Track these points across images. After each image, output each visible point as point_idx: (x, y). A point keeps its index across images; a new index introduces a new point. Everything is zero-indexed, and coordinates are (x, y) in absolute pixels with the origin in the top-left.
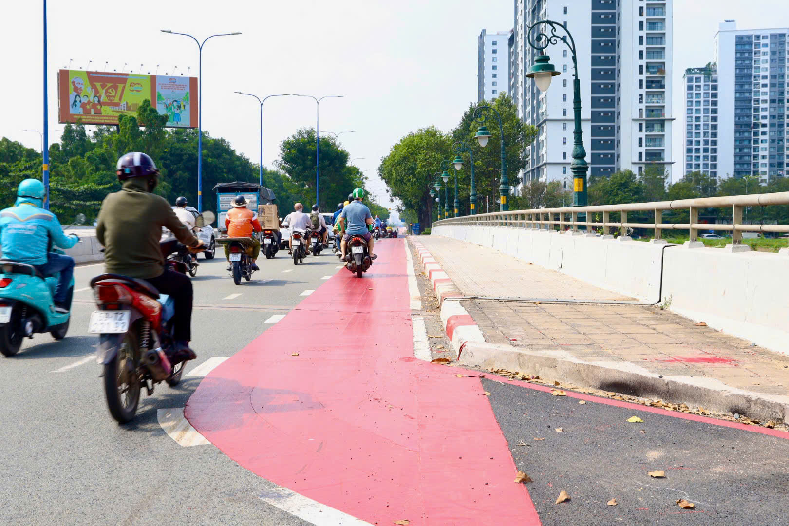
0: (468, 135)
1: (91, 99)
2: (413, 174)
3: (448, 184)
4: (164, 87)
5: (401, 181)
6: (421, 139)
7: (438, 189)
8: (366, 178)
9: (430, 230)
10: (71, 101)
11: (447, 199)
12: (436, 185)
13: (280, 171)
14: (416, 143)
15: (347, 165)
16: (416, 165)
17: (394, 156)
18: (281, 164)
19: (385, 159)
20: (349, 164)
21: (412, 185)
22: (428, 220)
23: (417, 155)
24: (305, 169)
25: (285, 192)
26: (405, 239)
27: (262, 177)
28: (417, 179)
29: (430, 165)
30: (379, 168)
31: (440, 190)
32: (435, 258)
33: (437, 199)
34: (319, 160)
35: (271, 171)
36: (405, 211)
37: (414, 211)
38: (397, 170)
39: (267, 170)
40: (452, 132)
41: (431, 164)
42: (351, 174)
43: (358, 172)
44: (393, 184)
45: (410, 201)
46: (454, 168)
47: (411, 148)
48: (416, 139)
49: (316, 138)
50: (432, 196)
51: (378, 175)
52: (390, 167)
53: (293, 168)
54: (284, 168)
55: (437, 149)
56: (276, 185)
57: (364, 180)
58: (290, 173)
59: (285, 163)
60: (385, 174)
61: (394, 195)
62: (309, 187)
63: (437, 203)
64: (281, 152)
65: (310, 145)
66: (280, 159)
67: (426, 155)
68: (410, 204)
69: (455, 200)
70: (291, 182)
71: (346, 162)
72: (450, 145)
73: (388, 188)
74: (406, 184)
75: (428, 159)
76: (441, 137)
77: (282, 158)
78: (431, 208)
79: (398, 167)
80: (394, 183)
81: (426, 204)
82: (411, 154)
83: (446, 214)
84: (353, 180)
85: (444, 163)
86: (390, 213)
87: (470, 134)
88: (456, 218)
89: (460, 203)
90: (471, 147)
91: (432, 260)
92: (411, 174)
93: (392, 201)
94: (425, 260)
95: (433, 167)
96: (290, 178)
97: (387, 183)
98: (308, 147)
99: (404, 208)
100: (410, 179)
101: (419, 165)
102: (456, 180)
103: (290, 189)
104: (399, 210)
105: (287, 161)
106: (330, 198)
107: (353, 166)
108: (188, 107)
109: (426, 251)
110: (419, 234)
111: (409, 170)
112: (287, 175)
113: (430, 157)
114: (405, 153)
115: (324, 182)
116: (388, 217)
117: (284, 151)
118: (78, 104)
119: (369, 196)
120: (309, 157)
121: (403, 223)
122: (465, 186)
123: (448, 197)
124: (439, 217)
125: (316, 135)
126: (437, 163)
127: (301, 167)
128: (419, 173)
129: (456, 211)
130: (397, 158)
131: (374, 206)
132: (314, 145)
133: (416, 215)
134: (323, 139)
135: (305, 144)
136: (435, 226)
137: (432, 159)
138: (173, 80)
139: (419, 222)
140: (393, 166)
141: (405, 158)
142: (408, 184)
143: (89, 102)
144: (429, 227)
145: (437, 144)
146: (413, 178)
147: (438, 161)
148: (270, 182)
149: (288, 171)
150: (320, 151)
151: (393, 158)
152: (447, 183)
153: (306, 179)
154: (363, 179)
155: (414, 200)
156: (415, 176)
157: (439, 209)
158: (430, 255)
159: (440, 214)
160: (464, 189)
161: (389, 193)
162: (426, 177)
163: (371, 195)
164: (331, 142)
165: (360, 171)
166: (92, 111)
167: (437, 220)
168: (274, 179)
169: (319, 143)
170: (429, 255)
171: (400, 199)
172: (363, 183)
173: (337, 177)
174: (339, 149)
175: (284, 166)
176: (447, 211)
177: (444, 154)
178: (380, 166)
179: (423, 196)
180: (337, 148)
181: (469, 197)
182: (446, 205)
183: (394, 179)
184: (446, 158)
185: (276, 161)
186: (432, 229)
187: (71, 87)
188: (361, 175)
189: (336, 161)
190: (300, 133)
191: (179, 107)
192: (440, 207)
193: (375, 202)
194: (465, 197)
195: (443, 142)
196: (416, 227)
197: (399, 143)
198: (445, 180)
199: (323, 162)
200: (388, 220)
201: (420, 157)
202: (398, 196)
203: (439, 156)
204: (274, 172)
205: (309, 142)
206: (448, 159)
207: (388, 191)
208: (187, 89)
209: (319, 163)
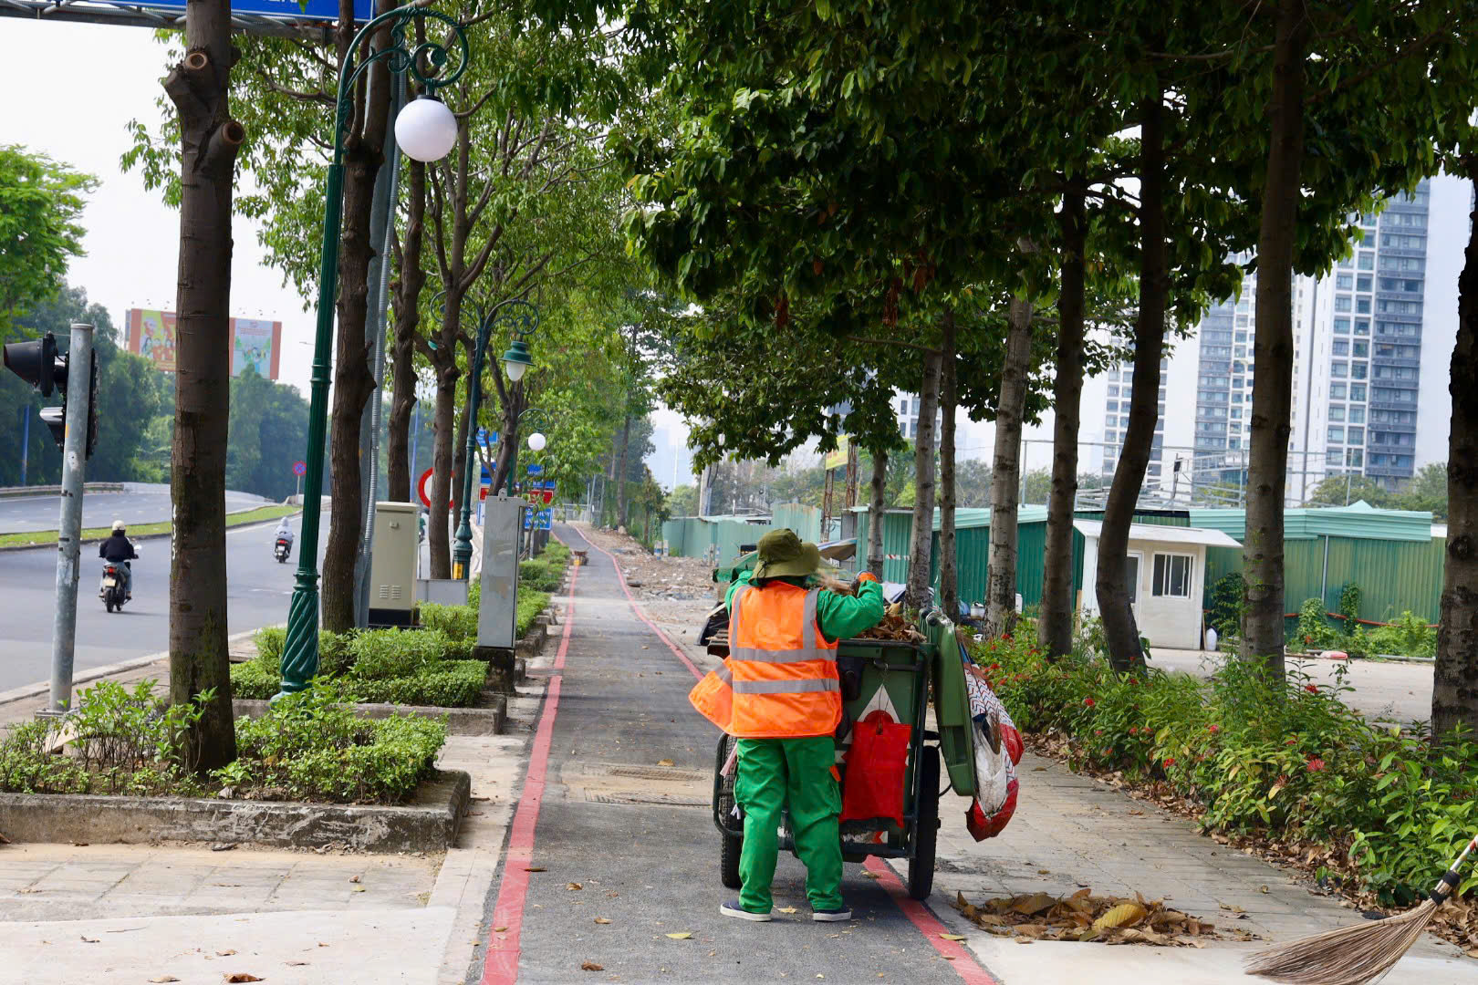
1: (163, 342)
4: (244, 331)
10: (142, 343)
108: (269, 356)
118: (149, 348)
138: (254, 324)
143: (160, 347)
166: (163, 357)
187: (143, 329)
191: (259, 355)
208: (270, 336)
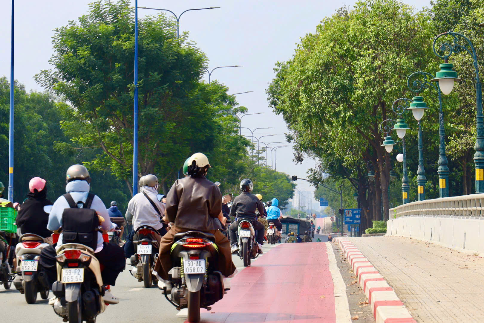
0: (467, 13)
2: (345, 100)
3: (425, 124)
5: (320, 117)
6: (364, 25)
7: (401, 135)
8: (243, 110)
9: (385, 225)
11: (422, 154)
12: (397, 127)
13: (55, 95)
14: (351, 33)
15: (200, 81)
16: (352, 80)
17: (303, 63)
18: (55, 81)
19: (284, 67)
20: (205, 79)
21: (343, 126)
22: (381, 203)
23: (354, 58)
24: (108, 89)
25: (62, 140)
26: (328, 244)
27: (14, 108)
28: (355, 113)
29: (385, 82)
30: (271, 87)
31: (405, 137)
32: (398, 293)
33: (400, 157)
34: (139, 71)
35: (33, 95)
36: (328, 181)
37: (348, 183)
38: (309, 92)
39: (24, 93)
40: (431, 7)
41: (385, 78)
42: (208, 101)
43: (224, 98)
44: (301, 124)
45: (340, 161)
46: (437, 87)
47: (341, 44)
48: (351, 23)
49: (132, 22)
50: (389, 149)
51: (268, 103)
52: (294, 86)
53: (82, 89)
54: (61, 90)
55: (399, 46)
56: (45, 125)
57: (239, 115)
58: (76, 102)
59: (64, 77)
60: (283, 102)
61: (304, 147)
62: (118, 130)
63: (400, 164)
64: (56, 54)
65: (119, 38)
66: (53, 70)
67: (374, 58)
68: (341, 166)
69: (440, 160)
70: (76, 118)
71: (197, 74)
72: (428, 36)
73: (292, 133)
74: (329, 123)
75: (379, 67)
76: (408, 19)
77: (58, 67)
78: (386, 176)
79: (314, 86)
80: (305, 122)
81: (374, 168)
82: (341, 57)
83: (420, 190)
84: (213, 114)
85: (416, 76)
86: (294, 186)
87: (471, 12)
88: (441, 199)
89: (450, 164)
90: (475, 40)
91: (392, 296)
92: (341, 101)
93: (299, 159)
94: (376, 297)
95: (391, 85)
96: (76, 109)
97: (287, 120)
98: (115, 43)
99: (325, 176)
100: (339, 112)
101: (360, 82)
102: (440, 115)
103: (77, 136)
104: (315, 180)
105: (70, 73)
106: (163, 155)
107: (214, 84)
109: (378, 276)
110: (360, 233)
111: (336, 91)
112: (69, 103)
113: (384, 63)
114: (329, 54)
115: (150, 119)
116: (291, 194)
117: (62, 52)
119: (248, 148)
120: (117, 65)
121: (323, 208)
122: (462, 128)
123: (425, 152)
124: (404, 195)
125: (132, 15)
126: (400, 77)
127: (98, 86)
128: (361, 98)
129: (442, 184)
130: (310, 67)
131: (259, 171)
132: (128, 39)
133: (353, 191)
134: (149, 24)
135: (107, 36)
136: (395, 217)
137: (387, 69)
139: (359, 206)
140: (301, 82)
141: (327, 65)
142: (335, 122)
144: (381, 219)
145: (398, 34)
146: (345, 110)
147: (401, 72)
148: (30, 118)
149: (70, 95)
150: (141, 51)
151: (303, 65)
152: (421, 121)
153: (109, 112)
154: (235, 112)
155: (348, 159)
156: (350, 106)
157: (403, 179)
158: (386, 285)
159: (407, 189)
160: (459, 134)
161: (293, 144)
162: (375, 107)
163: (253, 147)
164: (166, 30)
165: (228, 93)
167: (401, 203)
168: (40, 112)
169: (138, 34)
170: (384, 284)
171: (319, 154)
172: (235, 120)
173: (179, 107)
174: (183, 45)
175: (62, 85)
176: (422, 183)
177: (413, 58)
178: (271, 82)
179: (368, 150)
180: (179, 45)
181: (471, 151)
182: (419, 170)
183: (304, 112)
184: (418, 65)
185: (45, 72)
186: (389, 222)
188: (232, 102)
189: (177, 73)
190: (98, 13)
192: (406, 175)
193: (261, 162)
194: (463, 152)
195: (412, 32)
196: (353, 218)
197: (314, 32)
198: (418, 116)
199: (147, 75)
200: (290, 200)
201: (362, 63)
202: (313, 148)
203: (403, 60)
204: (40, 96)
205: (116, 32)
206: (423, 68)
207: (289, 138)
209: (139, 79)
